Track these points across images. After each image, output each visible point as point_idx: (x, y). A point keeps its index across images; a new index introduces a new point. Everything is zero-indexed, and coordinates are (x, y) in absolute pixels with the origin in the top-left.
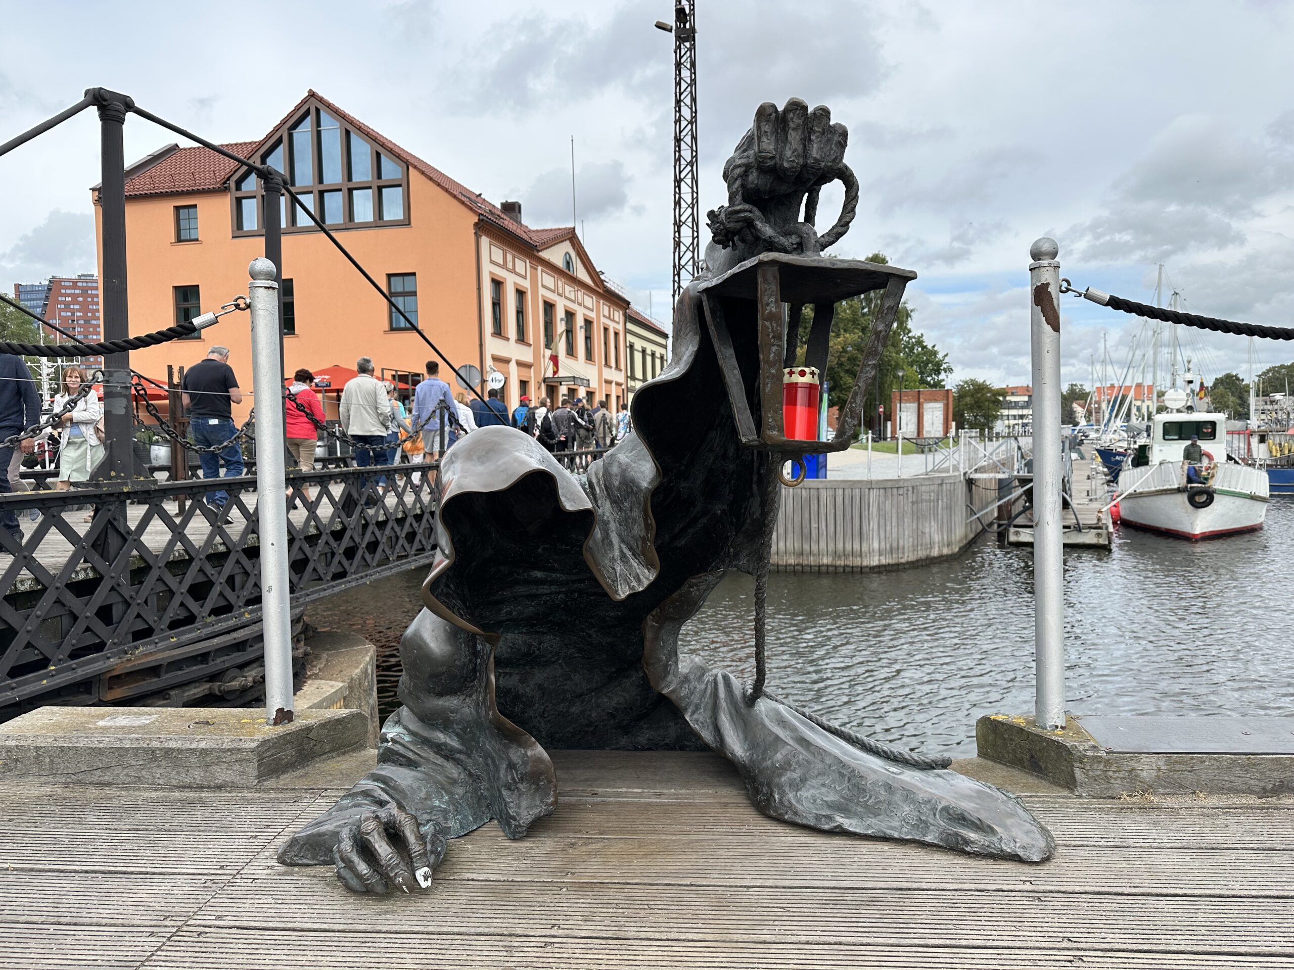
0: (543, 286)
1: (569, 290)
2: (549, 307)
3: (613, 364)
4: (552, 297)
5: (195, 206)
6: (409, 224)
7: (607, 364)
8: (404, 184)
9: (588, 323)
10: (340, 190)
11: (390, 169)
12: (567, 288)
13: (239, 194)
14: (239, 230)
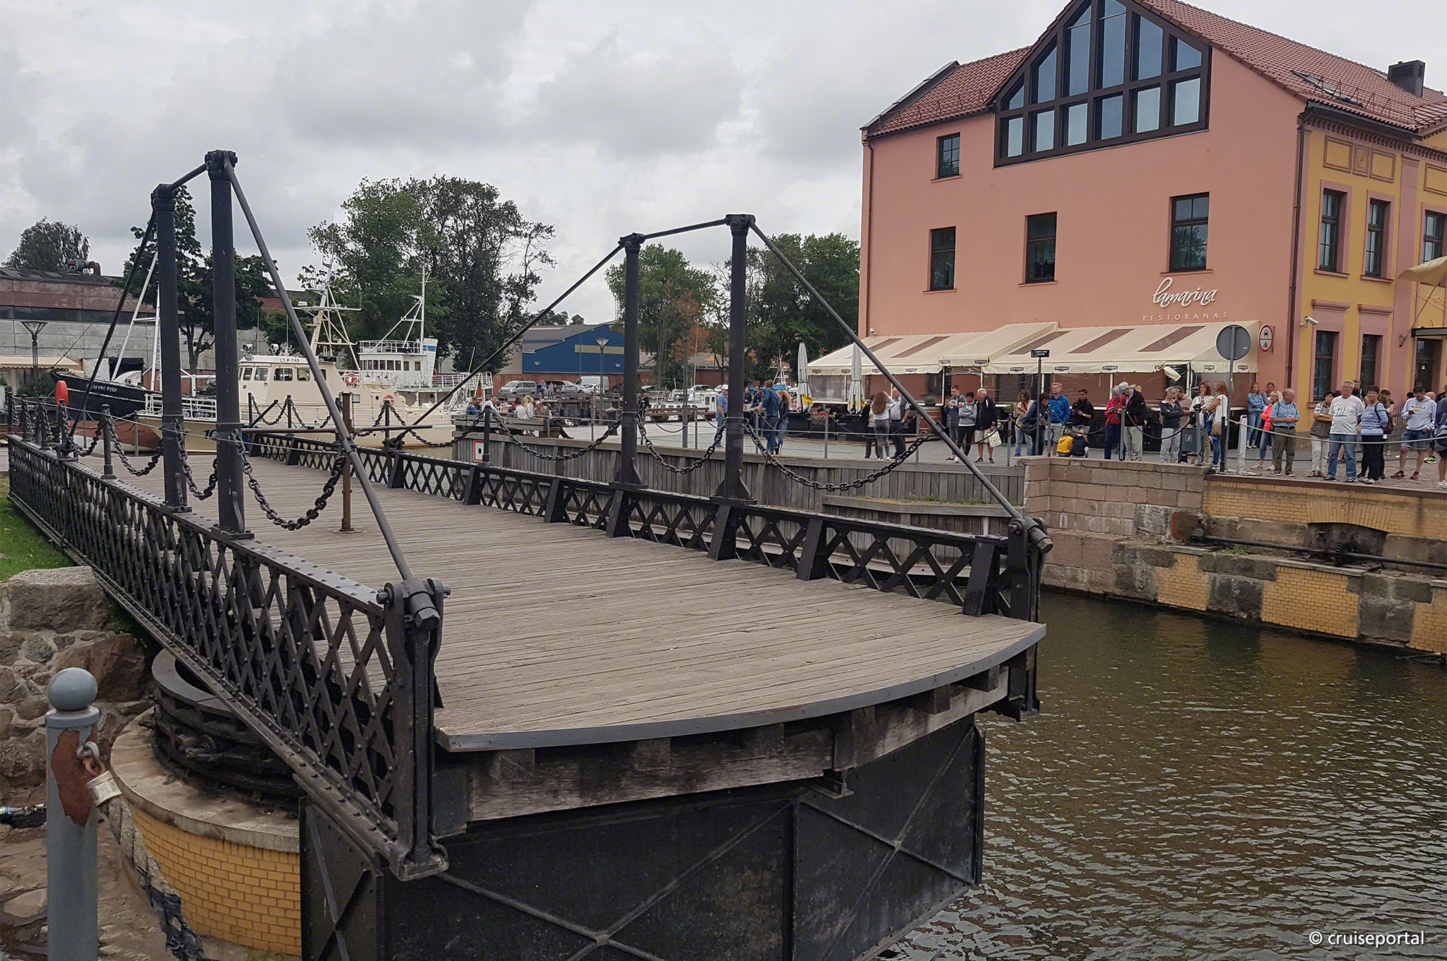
0: (1427, 189)
5: (958, 134)
6: (1206, 127)
8: (1204, 73)
10: (1122, 93)
11: (1188, 57)
13: (1005, 114)
14: (1002, 158)
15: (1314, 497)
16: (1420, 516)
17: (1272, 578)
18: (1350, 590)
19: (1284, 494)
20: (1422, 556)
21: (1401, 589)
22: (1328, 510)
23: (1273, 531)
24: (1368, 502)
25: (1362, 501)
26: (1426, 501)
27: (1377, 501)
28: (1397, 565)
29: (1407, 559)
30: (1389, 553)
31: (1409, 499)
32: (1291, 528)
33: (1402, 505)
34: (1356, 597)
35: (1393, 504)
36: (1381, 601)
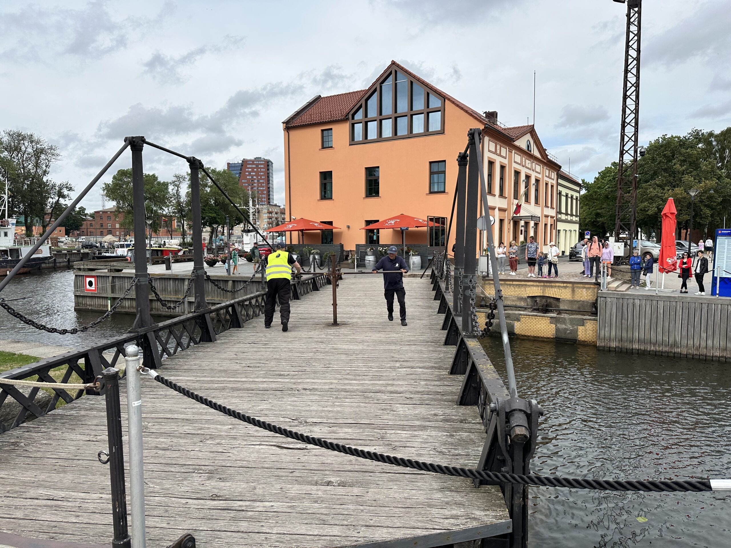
0: (515, 162)
1: (528, 163)
2: (517, 173)
3: (550, 205)
4: (519, 167)
5: (331, 129)
6: (444, 133)
7: (546, 206)
8: (442, 110)
9: (537, 181)
10: (406, 116)
11: (435, 102)
12: (527, 161)
13: (353, 122)
14: (352, 141)
15: (529, 286)
16: (573, 291)
17: (518, 320)
18: (551, 323)
19: (517, 285)
20: (575, 307)
21: (572, 320)
22: (536, 291)
23: (513, 301)
24: (552, 287)
25: (549, 286)
26: (575, 285)
27: (555, 286)
28: (566, 311)
29: (570, 309)
30: (562, 307)
31: (568, 285)
32: (521, 299)
33: (565, 287)
34: (554, 326)
35: (562, 287)
36: (564, 326)
